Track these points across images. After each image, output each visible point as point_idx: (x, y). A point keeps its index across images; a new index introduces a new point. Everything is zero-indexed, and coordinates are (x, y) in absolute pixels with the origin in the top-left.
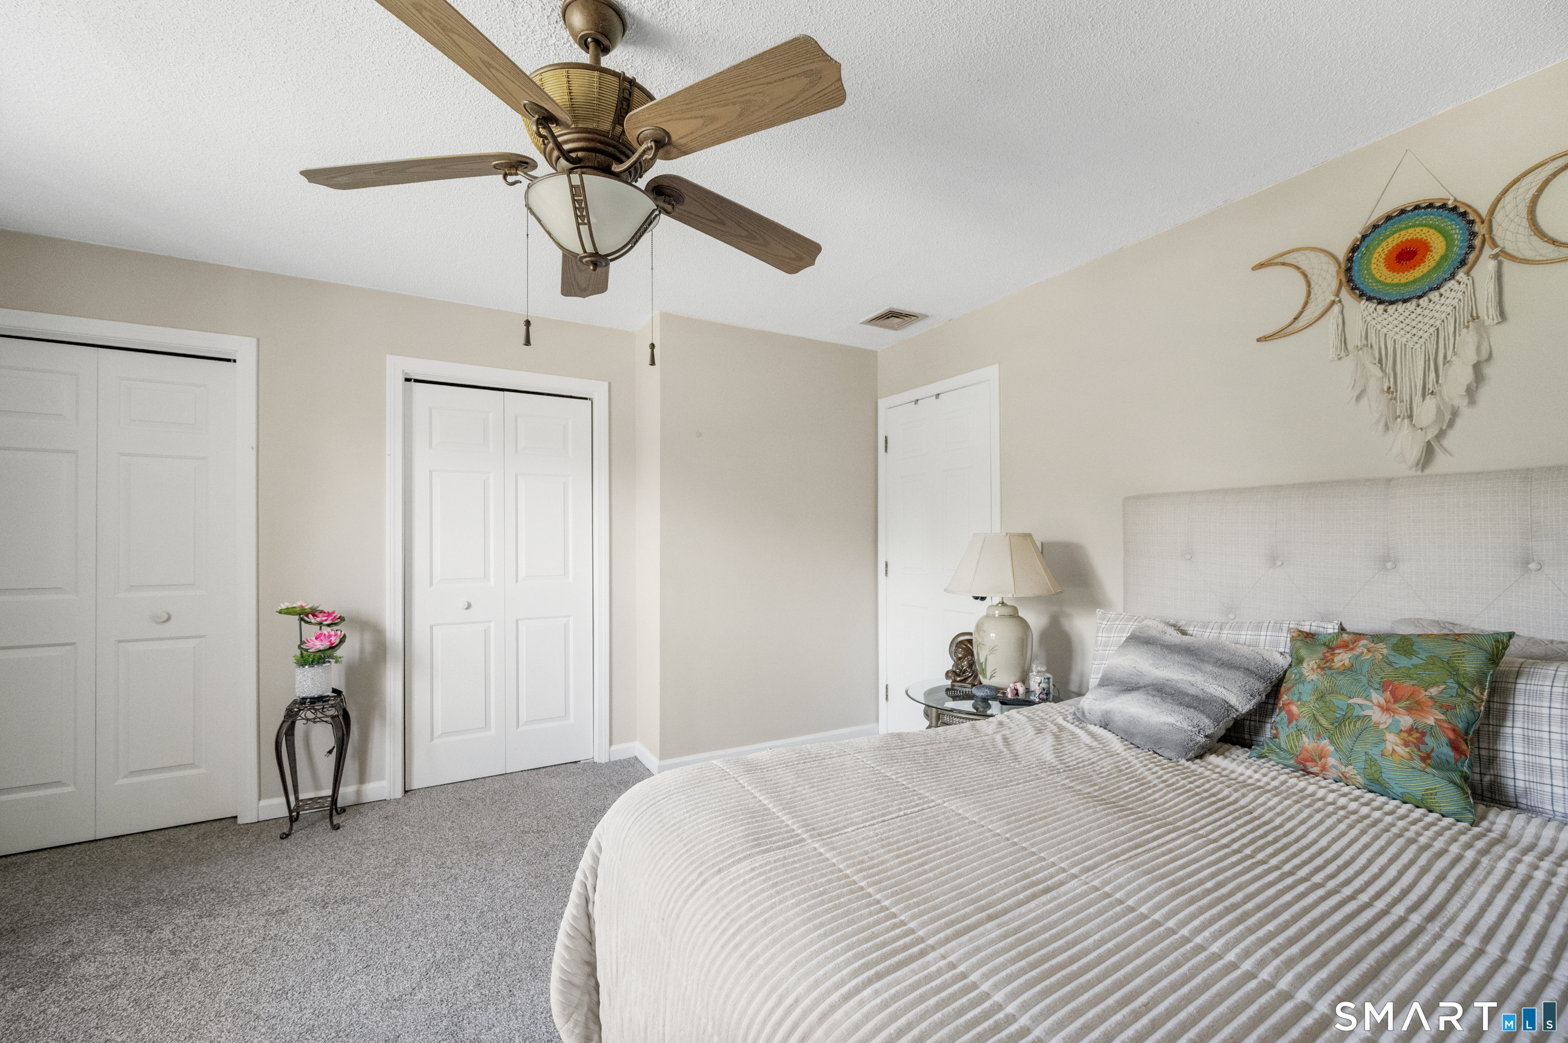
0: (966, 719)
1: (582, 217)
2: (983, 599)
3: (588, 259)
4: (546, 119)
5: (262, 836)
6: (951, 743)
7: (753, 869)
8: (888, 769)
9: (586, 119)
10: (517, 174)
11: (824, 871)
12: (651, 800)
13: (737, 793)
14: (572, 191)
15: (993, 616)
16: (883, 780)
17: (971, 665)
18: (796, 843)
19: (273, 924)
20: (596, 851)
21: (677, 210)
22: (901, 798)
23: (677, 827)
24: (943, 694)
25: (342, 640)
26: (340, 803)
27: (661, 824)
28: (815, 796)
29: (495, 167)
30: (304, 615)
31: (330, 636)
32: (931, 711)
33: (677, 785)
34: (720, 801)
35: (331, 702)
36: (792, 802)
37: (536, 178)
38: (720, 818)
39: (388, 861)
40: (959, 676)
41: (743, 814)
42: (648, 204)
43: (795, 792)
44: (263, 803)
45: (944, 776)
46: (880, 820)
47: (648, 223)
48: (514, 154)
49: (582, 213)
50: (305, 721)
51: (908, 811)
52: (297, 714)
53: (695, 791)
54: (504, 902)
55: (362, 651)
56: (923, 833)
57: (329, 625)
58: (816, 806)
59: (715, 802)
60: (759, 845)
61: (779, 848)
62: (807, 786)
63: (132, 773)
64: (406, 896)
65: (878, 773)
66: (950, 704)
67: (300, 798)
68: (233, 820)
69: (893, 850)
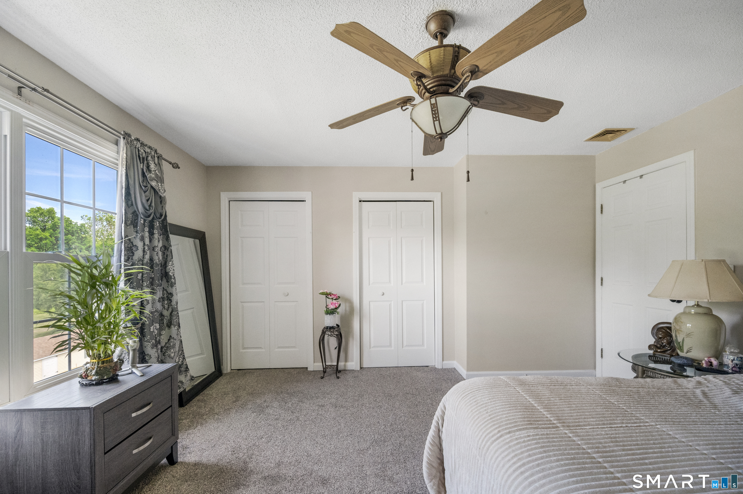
0: (667, 376)
1: (436, 117)
2: (679, 302)
3: (438, 136)
4: (420, 77)
5: (315, 376)
6: (658, 389)
7: (529, 436)
8: (612, 398)
9: (438, 71)
10: (406, 105)
11: (573, 447)
12: (470, 390)
13: (516, 395)
14: (431, 106)
15: (690, 313)
16: (608, 403)
17: (670, 342)
18: (553, 428)
19: (320, 410)
20: (443, 409)
21: (480, 103)
22: (623, 417)
23: (484, 405)
24: (647, 359)
25: (340, 305)
26: (339, 369)
27: (476, 403)
28: (563, 405)
29: (398, 105)
30: (327, 295)
31: (335, 304)
32: (638, 368)
33: (483, 385)
34: (507, 397)
35: (336, 329)
36: (548, 405)
37: (415, 105)
38: (507, 406)
39: (356, 394)
40: (659, 348)
41: (520, 406)
42: (467, 103)
43: (550, 400)
44: (315, 364)
45: (654, 409)
46: (608, 426)
47: (467, 112)
48: (405, 97)
49: (435, 116)
50: (328, 336)
51: (629, 425)
52: (325, 333)
53: (492, 390)
54: (401, 422)
55: (346, 310)
56: (642, 440)
57: (335, 299)
58: (564, 410)
59: (504, 397)
60: (531, 424)
61: (543, 428)
62: (557, 399)
63: (279, 347)
64: (363, 410)
65: (604, 399)
66: (652, 365)
67: (327, 364)
68: (306, 369)
69: (620, 446)
